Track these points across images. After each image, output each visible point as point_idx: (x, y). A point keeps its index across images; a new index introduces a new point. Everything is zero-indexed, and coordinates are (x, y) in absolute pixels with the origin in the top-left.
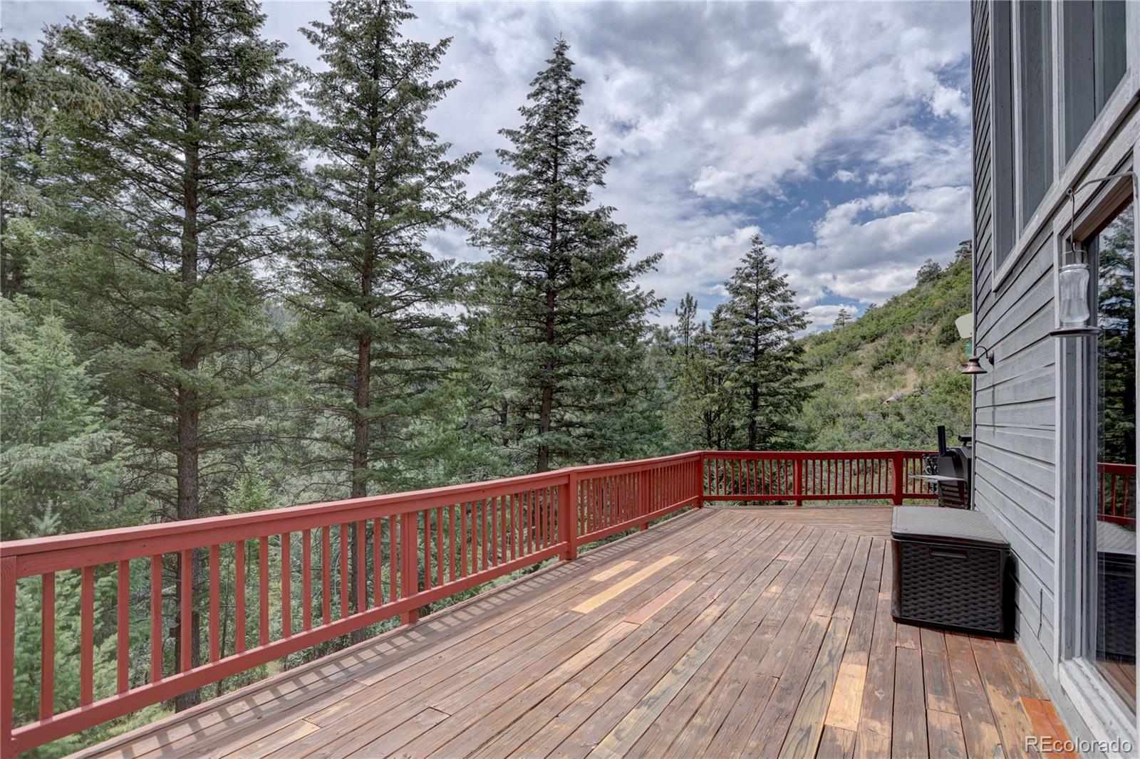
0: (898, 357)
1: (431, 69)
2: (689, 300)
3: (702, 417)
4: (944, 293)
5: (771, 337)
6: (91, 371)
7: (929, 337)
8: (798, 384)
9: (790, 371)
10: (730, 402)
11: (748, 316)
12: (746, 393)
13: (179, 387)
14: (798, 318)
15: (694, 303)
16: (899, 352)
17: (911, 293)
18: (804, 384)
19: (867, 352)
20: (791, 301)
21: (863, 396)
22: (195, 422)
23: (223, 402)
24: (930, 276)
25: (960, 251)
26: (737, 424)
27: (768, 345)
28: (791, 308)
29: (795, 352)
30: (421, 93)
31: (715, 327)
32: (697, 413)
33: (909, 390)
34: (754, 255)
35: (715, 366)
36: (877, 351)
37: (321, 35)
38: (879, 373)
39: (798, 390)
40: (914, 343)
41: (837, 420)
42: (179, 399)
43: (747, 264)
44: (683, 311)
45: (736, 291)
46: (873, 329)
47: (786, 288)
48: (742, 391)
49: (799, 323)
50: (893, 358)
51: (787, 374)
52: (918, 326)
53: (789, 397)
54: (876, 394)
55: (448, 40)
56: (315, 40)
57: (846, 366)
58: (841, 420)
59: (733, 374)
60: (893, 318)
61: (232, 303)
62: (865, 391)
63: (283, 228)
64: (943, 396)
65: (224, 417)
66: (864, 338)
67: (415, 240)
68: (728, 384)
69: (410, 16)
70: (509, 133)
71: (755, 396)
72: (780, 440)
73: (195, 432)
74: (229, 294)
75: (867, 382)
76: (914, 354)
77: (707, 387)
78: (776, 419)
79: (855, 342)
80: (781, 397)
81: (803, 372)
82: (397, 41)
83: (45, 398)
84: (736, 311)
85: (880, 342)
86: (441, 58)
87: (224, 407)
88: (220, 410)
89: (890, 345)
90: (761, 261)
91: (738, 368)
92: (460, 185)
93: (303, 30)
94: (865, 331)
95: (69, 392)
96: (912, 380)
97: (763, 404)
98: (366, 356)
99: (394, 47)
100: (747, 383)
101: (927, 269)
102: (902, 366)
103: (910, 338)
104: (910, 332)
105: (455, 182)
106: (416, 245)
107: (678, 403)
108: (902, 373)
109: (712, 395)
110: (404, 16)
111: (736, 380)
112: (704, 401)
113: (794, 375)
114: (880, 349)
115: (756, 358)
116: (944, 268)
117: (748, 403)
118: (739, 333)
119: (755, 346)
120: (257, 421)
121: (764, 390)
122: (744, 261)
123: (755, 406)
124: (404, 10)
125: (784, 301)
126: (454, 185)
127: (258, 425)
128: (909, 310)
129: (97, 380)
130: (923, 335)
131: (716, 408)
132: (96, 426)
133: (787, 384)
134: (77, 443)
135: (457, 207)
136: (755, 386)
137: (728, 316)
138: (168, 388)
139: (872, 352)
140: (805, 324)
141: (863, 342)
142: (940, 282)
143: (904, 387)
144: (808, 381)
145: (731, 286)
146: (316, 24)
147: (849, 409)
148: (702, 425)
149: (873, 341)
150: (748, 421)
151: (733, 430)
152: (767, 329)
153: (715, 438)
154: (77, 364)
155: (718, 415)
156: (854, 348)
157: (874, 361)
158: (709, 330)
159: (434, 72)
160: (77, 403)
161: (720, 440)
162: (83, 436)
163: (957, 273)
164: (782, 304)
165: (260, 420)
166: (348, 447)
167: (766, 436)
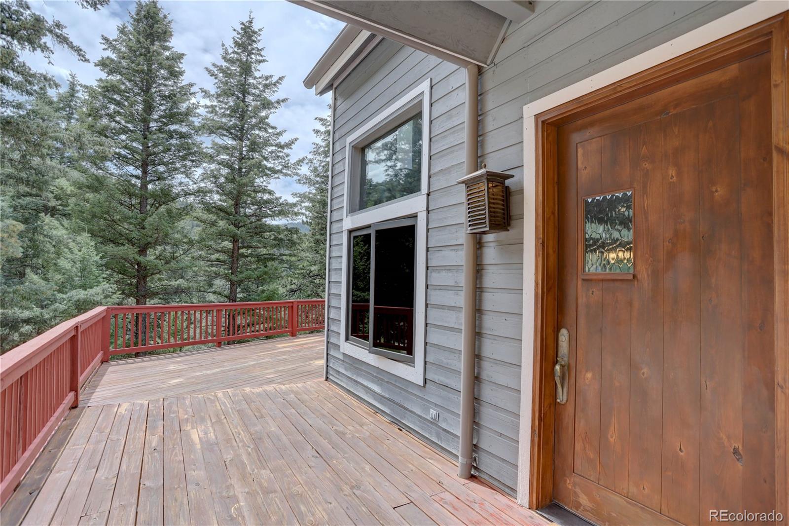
1: (274, 92)
6: (101, 258)
13: (137, 264)
22: (145, 282)
23: (160, 272)
30: (267, 105)
37: (216, 72)
42: (138, 270)
55: (283, 77)
56: (213, 75)
61: (165, 224)
63: (191, 183)
65: (160, 280)
67: (265, 184)
69: (264, 61)
70: (321, 120)
73: (145, 288)
74: (164, 219)
82: (257, 74)
83: (83, 270)
86: (279, 86)
87: (160, 275)
88: (158, 276)
92: (287, 156)
93: (206, 68)
95: (94, 269)
98: (236, 248)
99: (255, 78)
105: (285, 153)
106: (265, 186)
110: (260, 62)
120: (178, 282)
124: (260, 58)
126: (284, 156)
127: (179, 285)
129: (104, 262)
132: (105, 283)
134: (97, 289)
135: (286, 167)
138: (131, 264)
146: (214, 65)
154: (97, 255)
159: (276, 94)
160: (97, 273)
162: (99, 287)
165: (180, 281)
166: (226, 297)
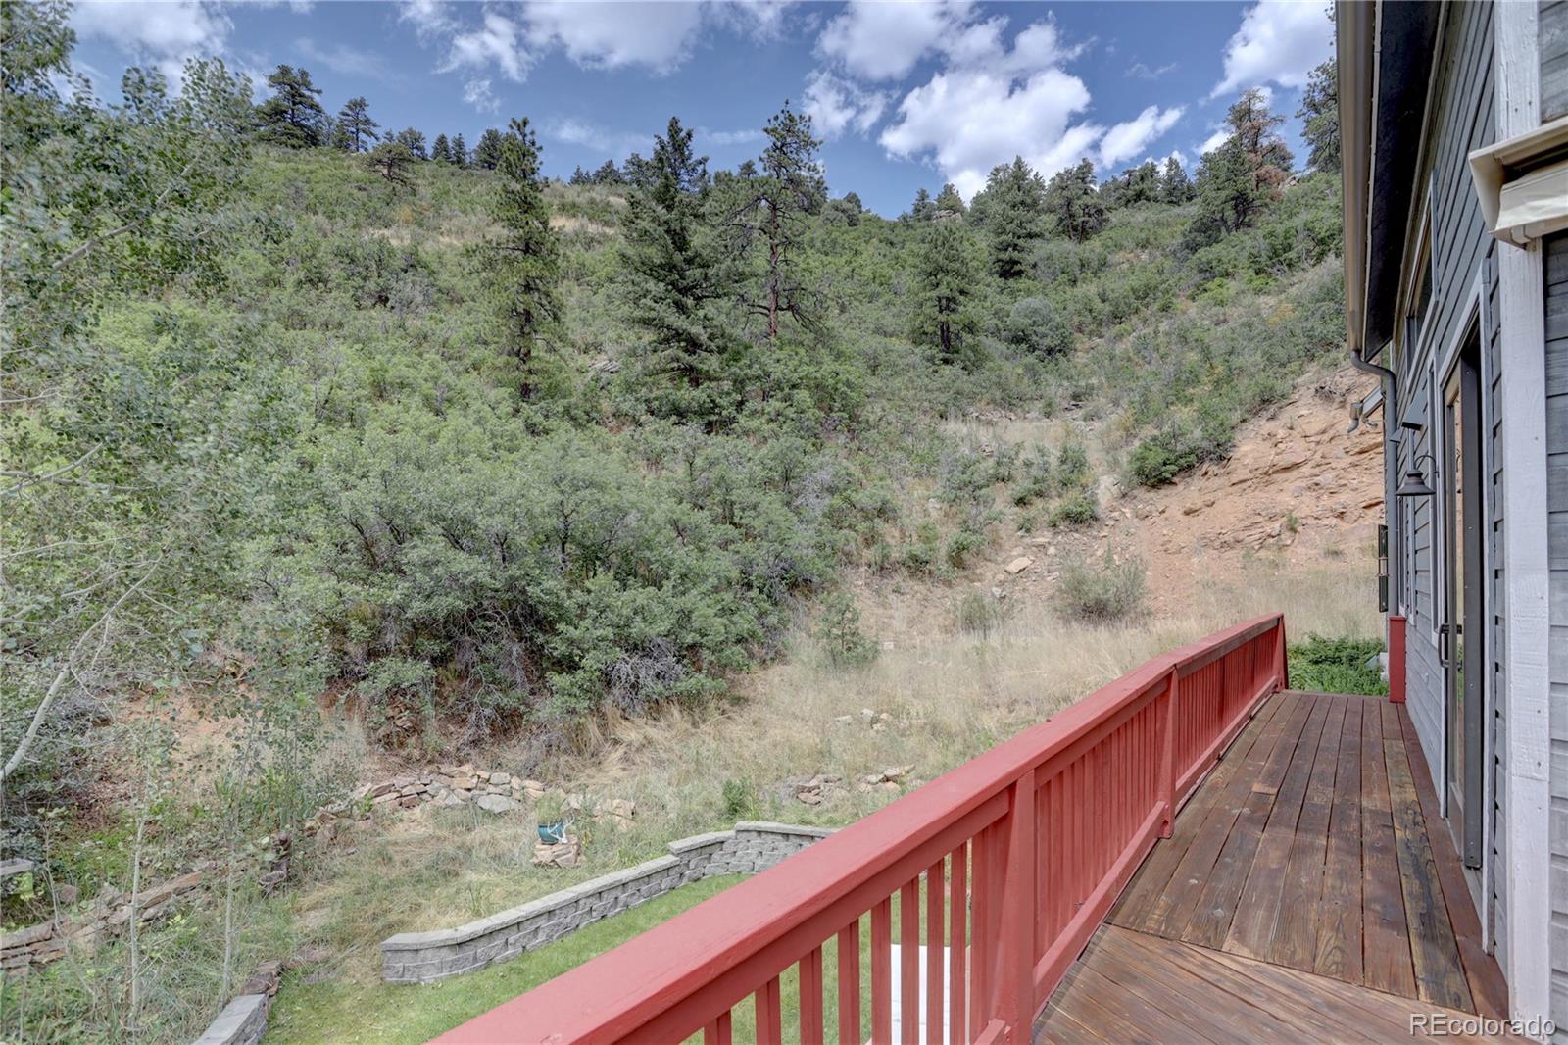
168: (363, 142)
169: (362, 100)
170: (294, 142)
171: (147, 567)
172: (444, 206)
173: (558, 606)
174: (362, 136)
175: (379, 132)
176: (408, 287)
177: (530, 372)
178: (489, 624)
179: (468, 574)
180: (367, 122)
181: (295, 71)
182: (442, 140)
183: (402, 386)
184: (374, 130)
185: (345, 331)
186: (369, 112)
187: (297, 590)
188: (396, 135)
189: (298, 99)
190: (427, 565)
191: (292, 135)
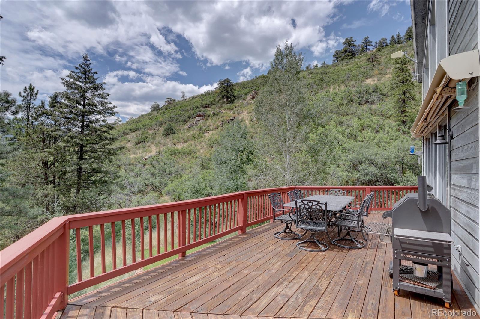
0: (147, 140)
2: (32, 89)
3: (41, 164)
4: (163, 116)
5: (93, 118)
7: (158, 132)
8: (109, 147)
9: (106, 138)
10: (64, 156)
11: (78, 102)
12: (74, 151)
14: (111, 109)
15: (35, 91)
16: (147, 137)
17: (149, 114)
18: (112, 147)
19: (132, 136)
20: (107, 99)
21: (132, 156)
24: (156, 108)
25: (167, 101)
26: (68, 169)
27: (91, 122)
28: (106, 103)
29: (108, 128)
31: (52, 105)
32: (37, 162)
33: (154, 153)
34: (83, 66)
35: (52, 131)
36: (137, 136)
38: (139, 145)
39: (109, 150)
40: (153, 134)
41: (121, 167)
43: (78, 71)
44: (26, 94)
45: (69, 85)
46: (135, 126)
47: (104, 91)
48: (72, 149)
49: (111, 112)
50: (145, 140)
51: (102, 140)
52: (154, 127)
53: (105, 154)
54: (139, 155)
57: (122, 142)
58: (123, 167)
59: (66, 138)
60: (143, 123)
62: (133, 153)
64: (170, 157)
66: (131, 130)
68: (62, 144)
71: (82, 151)
72: (98, 179)
75: (134, 150)
76: (154, 138)
77: (44, 145)
78: (95, 166)
79: (127, 131)
80: (100, 153)
81: (113, 140)
84: (69, 98)
85: (137, 132)
89: (143, 134)
90: (89, 72)
91: (70, 134)
94: (130, 127)
96: (154, 150)
97: (87, 157)
100: (77, 144)
101: (155, 106)
102: (149, 143)
103: (151, 132)
104: (151, 129)
107: (18, 153)
108: (149, 147)
109: (49, 150)
111: (68, 141)
112: (42, 154)
113: (107, 142)
114: (138, 135)
115: (82, 129)
116: (161, 106)
117: (76, 158)
118: (71, 113)
119: (83, 122)
121: (87, 149)
122: (77, 68)
123: (81, 158)
125: (102, 98)
128: (149, 120)
130: (156, 131)
131: (52, 158)
133: (104, 146)
136: (82, 146)
137: (63, 101)
139: (135, 136)
140: (114, 113)
141: (130, 132)
142: (160, 112)
143: (151, 152)
144: (115, 145)
145: (66, 82)
147: (127, 162)
148: (40, 170)
149: (134, 132)
150: (77, 167)
151: (65, 173)
152: (91, 113)
153: (51, 179)
155: (53, 163)
156: (126, 134)
157: (136, 140)
158: (47, 107)
161: (55, 180)
163: (166, 109)
164: (101, 99)
167: (89, 177)
168: (368, 48)
169: (367, 36)
170: (350, 57)
171: (315, 170)
172: (389, 65)
173: (395, 180)
174: (368, 47)
175: (373, 44)
176: (374, 97)
177: (405, 116)
178: (379, 183)
179: (373, 171)
180: (369, 42)
181: (349, 39)
182: (393, 37)
183: (368, 126)
184: (371, 44)
185: (356, 114)
186: (369, 39)
187: (339, 174)
188: (378, 42)
189: (350, 45)
190: (364, 170)
191: (349, 56)
